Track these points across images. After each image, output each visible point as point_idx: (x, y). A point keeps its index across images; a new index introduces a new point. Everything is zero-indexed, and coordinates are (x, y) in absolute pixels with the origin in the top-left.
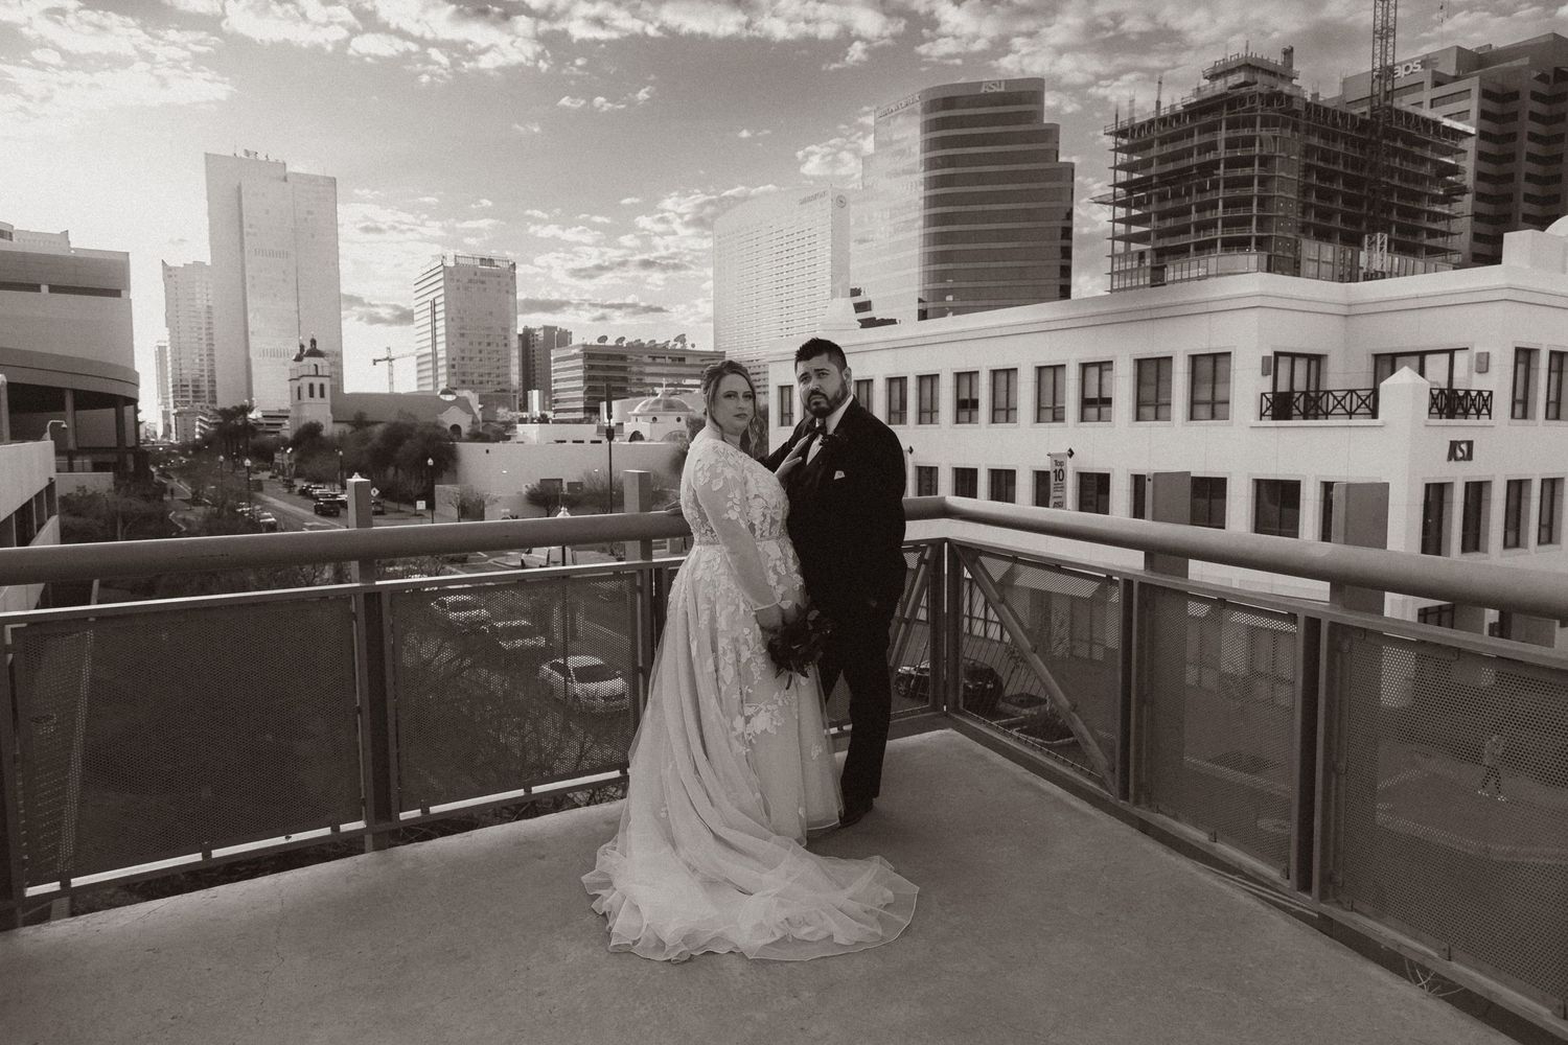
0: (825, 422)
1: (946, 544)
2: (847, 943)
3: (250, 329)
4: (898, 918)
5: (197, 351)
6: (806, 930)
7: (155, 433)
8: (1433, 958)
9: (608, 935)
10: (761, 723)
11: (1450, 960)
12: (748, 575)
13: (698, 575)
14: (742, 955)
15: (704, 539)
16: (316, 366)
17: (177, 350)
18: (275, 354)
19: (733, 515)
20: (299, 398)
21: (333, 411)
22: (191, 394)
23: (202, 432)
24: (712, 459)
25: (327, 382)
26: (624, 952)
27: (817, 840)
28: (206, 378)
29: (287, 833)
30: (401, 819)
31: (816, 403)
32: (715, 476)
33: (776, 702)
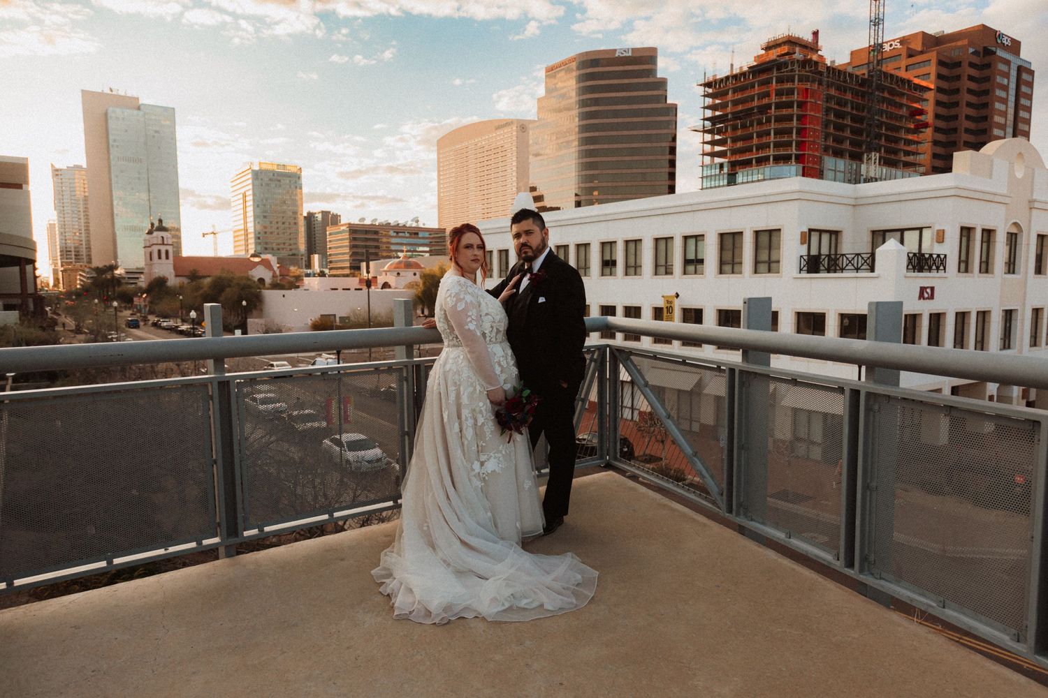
0: (531, 265)
1: (608, 349)
2: (554, 609)
3: (115, 212)
4: (586, 592)
5: (77, 227)
6: (525, 601)
7: (48, 284)
8: (933, 607)
9: (392, 607)
10: (491, 466)
11: (944, 608)
12: (481, 366)
13: (448, 367)
14: (484, 619)
15: (451, 343)
16: (163, 237)
17: (63, 226)
18: (134, 229)
19: (472, 326)
20: (151, 259)
21: (175, 268)
22: (73, 256)
23: (82, 283)
24: (457, 289)
25: (170, 249)
26: (404, 619)
27: (529, 543)
28: (84, 246)
29: (166, 547)
30: (245, 535)
31: (526, 253)
32: (459, 300)
33: (501, 452)
